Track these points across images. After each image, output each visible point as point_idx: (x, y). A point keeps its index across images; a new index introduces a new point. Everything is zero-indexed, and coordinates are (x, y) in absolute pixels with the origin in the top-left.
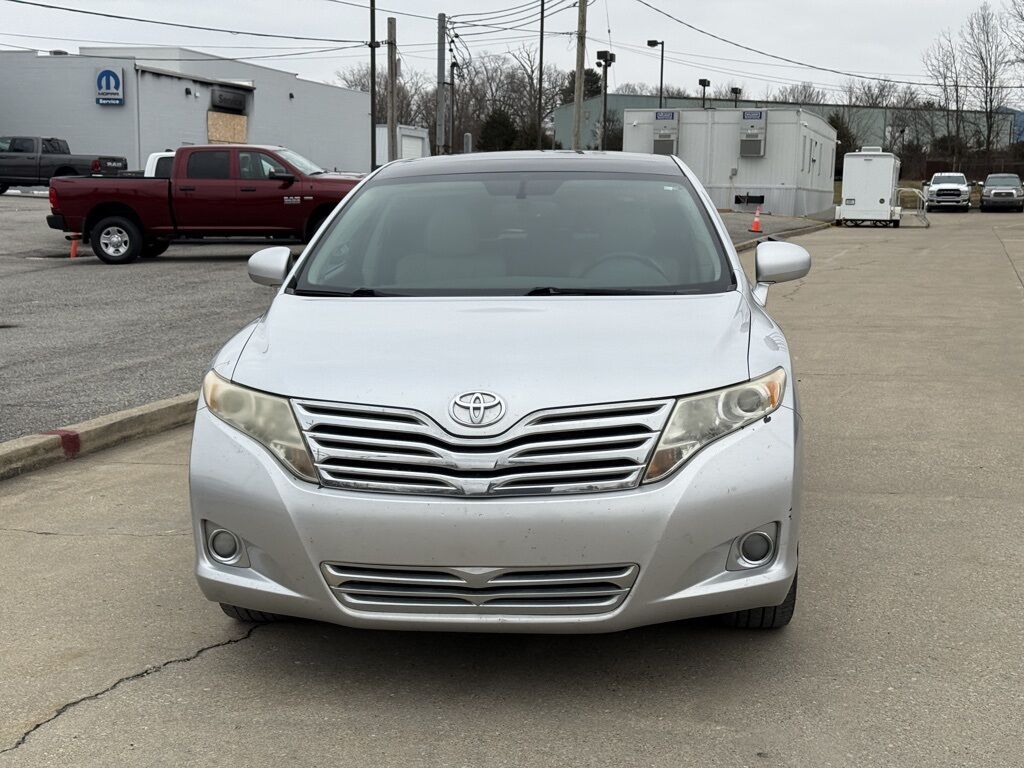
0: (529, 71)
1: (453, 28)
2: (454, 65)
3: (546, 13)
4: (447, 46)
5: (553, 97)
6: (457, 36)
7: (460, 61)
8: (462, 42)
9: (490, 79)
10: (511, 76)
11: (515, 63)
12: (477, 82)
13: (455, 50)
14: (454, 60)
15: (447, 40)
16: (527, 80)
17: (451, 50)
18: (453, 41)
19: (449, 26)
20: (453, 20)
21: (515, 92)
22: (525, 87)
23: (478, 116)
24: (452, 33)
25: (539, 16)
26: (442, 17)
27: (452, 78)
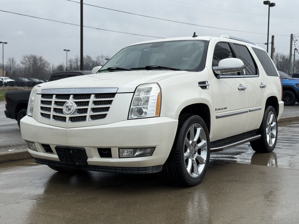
1: (295, 38)
2: (295, 49)
4: (293, 44)
6: (297, 40)
7: (297, 49)
13: (296, 45)
14: (295, 48)
15: (293, 42)
17: (295, 45)
18: (295, 42)
20: (295, 36)
24: (295, 39)
26: (292, 35)
27: (295, 53)
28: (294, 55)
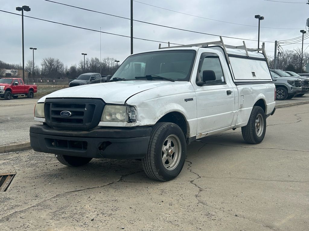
0: (299, 54)
3: (304, 39)
4: (277, 49)
5: (306, 61)
6: (280, 46)
7: (280, 53)
8: (281, 47)
9: (288, 56)
10: (294, 56)
11: (295, 52)
12: (285, 57)
15: (277, 47)
16: (299, 56)
17: (278, 49)
18: (279, 47)
19: (278, 44)
20: (278, 42)
21: (295, 60)
22: (298, 58)
23: (285, 66)
24: (278, 45)
25: (302, 40)
26: (276, 42)
27: (278, 56)
28: (278, 57)
